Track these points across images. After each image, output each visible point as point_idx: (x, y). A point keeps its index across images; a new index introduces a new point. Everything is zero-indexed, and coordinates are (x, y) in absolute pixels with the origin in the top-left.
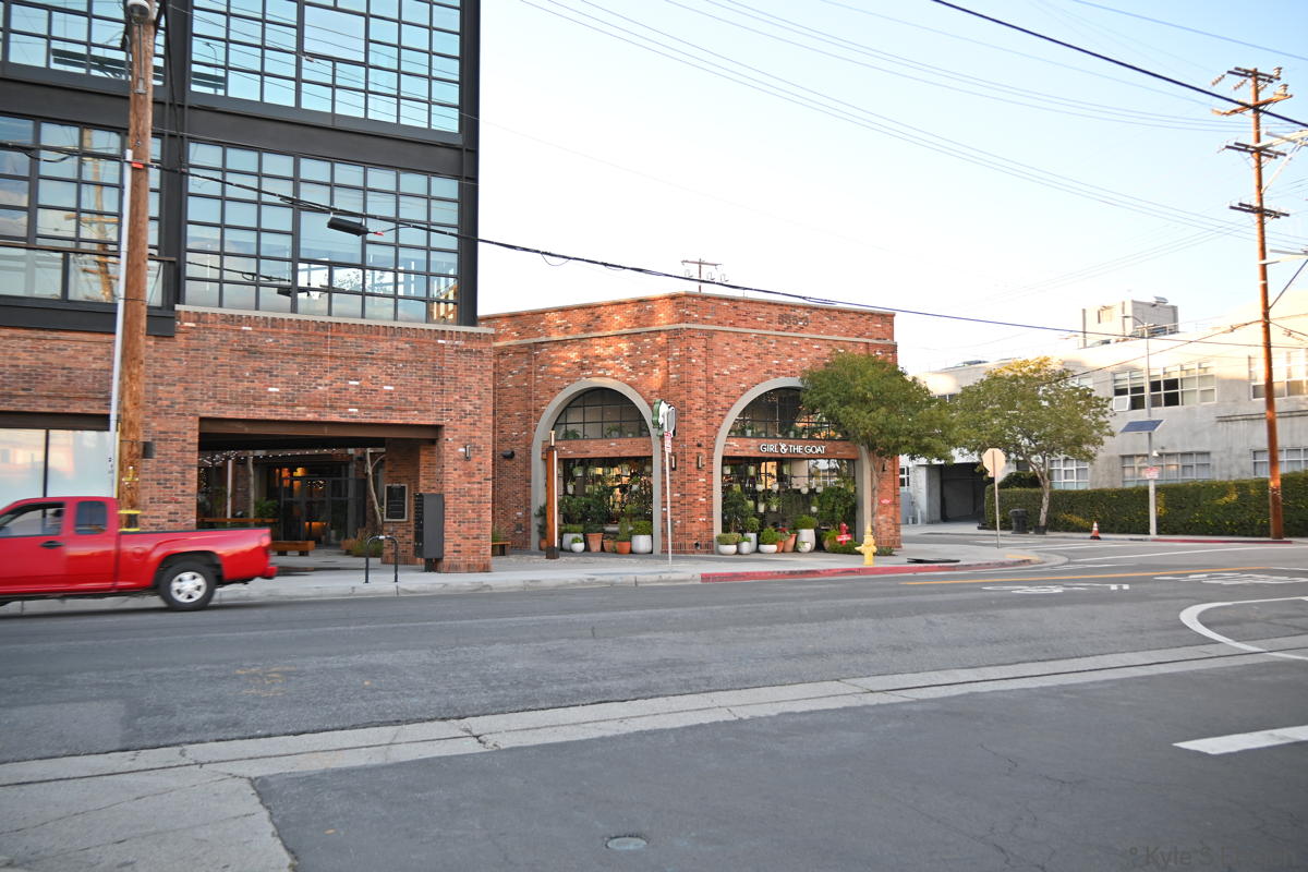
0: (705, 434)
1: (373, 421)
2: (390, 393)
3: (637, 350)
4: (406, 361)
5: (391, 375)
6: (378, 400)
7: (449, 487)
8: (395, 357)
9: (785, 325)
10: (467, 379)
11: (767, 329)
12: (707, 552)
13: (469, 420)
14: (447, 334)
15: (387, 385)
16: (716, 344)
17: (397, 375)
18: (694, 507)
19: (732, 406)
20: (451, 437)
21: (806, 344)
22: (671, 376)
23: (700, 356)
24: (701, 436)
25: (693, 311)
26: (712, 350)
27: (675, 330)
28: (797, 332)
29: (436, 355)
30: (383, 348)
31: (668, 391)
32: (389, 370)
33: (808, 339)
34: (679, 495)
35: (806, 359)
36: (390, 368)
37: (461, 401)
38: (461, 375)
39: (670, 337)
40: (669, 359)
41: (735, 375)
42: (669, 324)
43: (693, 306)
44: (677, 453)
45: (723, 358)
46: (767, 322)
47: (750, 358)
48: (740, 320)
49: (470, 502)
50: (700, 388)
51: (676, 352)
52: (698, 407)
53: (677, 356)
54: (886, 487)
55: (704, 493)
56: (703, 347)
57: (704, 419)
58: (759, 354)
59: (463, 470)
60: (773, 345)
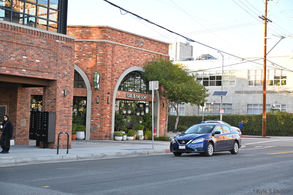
0: (110, 88)
1: (31, 76)
2: (38, 63)
4: (44, 49)
5: (39, 55)
6: (34, 66)
7: (58, 109)
8: (41, 47)
9: (137, 45)
10: (66, 59)
11: (131, 45)
12: (109, 140)
14: (60, 38)
15: (37, 59)
16: (115, 50)
17: (41, 55)
18: (106, 120)
19: (119, 77)
20: (60, 86)
21: (143, 53)
22: (98, 62)
23: (110, 55)
24: (109, 89)
25: (109, 35)
26: (114, 52)
27: (101, 42)
28: (140, 48)
29: (55, 47)
30: (36, 41)
31: (96, 68)
32: (38, 52)
33: (144, 51)
34: (99, 114)
35: (143, 59)
36: (38, 51)
37: (63, 69)
38: (64, 57)
39: (98, 45)
40: (97, 55)
41: (121, 64)
42: (98, 39)
43: (109, 32)
44: (100, 96)
45: (117, 56)
46: (132, 43)
47: (126, 57)
48: (123, 41)
49: (65, 116)
50: (110, 68)
51: (101, 52)
52: (109, 77)
53: (101, 54)
54: (164, 114)
55: (109, 114)
56: (111, 51)
57: (110, 82)
58: (129, 56)
59: (63, 101)
60: (133, 53)
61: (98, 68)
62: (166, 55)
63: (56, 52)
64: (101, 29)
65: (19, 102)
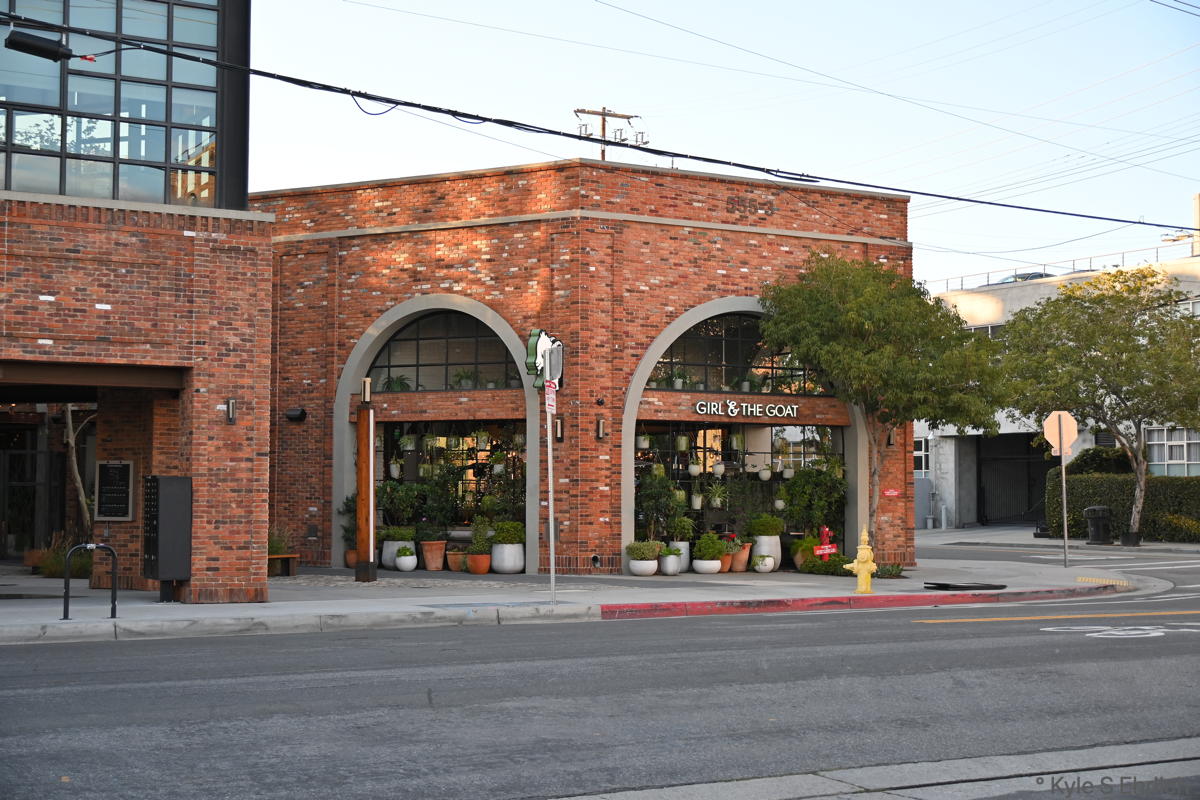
0: (610, 384)
1: (78, 359)
2: (105, 315)
3: (503, 250)
4: (133, 265)
5: (108, 286)
6: (87, 326)
7: (201, 467)
8: (114, 258)
9: (737, 215)
10: (232, 294)
11: (709, 219)
12: (611, 572)
13: (232, 359)
14: (199, 222)
15: (100, 302)
16: (626, 243)
17: (118, 286)
18: (591, 500)
19: (651, 341)
20: (205, 386)
21: (770, 244)
22: (557, 293)
23: (602, 262)
24: (603, 388)
25: (592, 190)
26: (621, 252)
27: (563, 219)
28: (756, 225)
29: (180, 254)
30: (94, 243)
31: (552, 316)
32: (105, 279)
33: (773, 237)
34: (567, 480)
35: (770, 268)
36: (106, 275)
37: (220, 329)
38: (221, 288)
39: (555, 231)
40: (554, 266)
41: (657, 292)
42: (554, 210)
43: (593, 182)
44: (566, 414)
45: (639, 266)
46: (709, 210)
47: (681, 265)
48: (665, 205)
49: (233, 491)
50: (602, 312)
51: (564, 254)
52: (598, 343)
53: (567, 261)
54: (893, 469)
55: (607, 477)
56: (608, 248)
57: (607, 362)
58: (696, 259)
59: (224, 439)
60: (718, 246)
61: (559, 315)
62: (897, 242)
63: (184, 270)
64: (563, 174)
65: (158, 448)
